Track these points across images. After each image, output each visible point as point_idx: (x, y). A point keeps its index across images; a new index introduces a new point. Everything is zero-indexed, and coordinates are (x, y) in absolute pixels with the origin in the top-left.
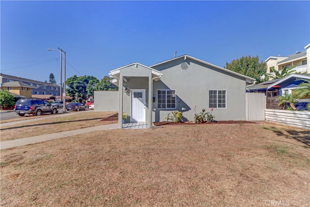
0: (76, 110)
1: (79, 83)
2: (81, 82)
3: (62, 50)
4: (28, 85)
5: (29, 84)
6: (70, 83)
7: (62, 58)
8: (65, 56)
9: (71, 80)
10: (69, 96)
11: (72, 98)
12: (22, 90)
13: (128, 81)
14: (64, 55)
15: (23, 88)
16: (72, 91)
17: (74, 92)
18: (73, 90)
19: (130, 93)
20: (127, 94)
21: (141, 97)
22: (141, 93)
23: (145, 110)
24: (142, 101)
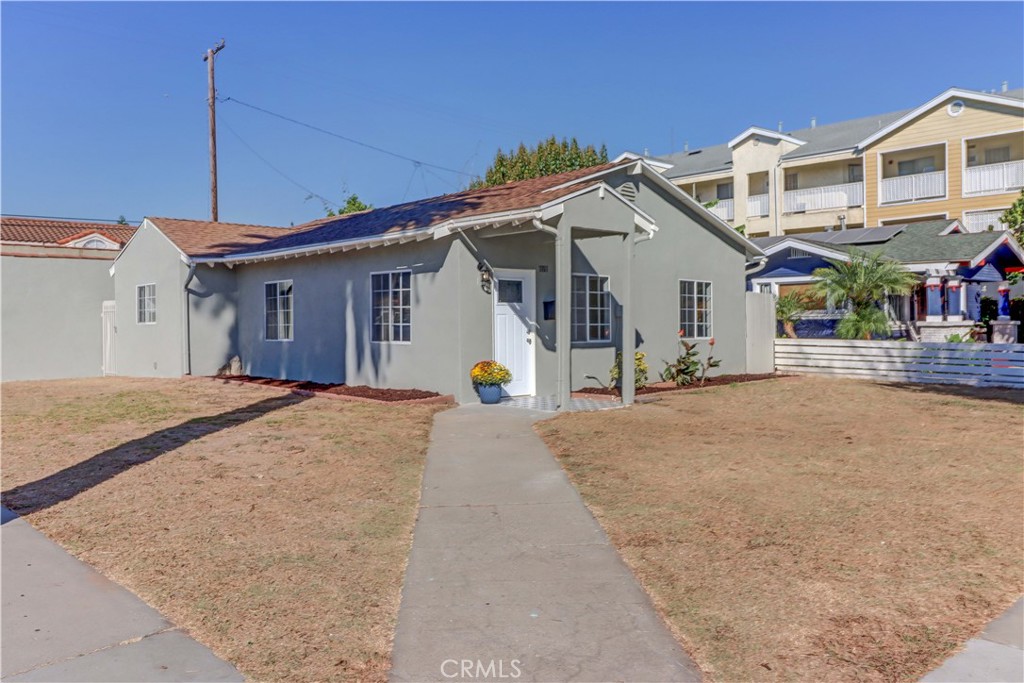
19: (493, 283)
20: (483, 287)
21: (519, 300)
22: (518, 285)
23: (531, 349)
24: (522, 316)
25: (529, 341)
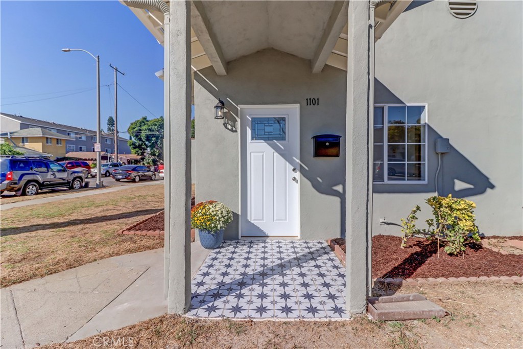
0: (134, 181)
1: (150, 130)
2: (153, 128)
3: (116, 70)
4: (67, 136)
5: (68, 133)
6: (135, 130)
7: (117, 84)
8: (99, 62)
9: (137, 125)
10: (136, 153)
11: (139, 157)
12: (47, 143)
13: (227, 70)
14: (97, 59)
15: (49, 140)
16: (139, 145)
17: (143, 146)
18: (140, 143)
19: (239, 120)
20: (225, 125)
21: (282, 138)
22: (281, 121)
23: (296, 187)
24: (286, 155)
25: (294, 179)
